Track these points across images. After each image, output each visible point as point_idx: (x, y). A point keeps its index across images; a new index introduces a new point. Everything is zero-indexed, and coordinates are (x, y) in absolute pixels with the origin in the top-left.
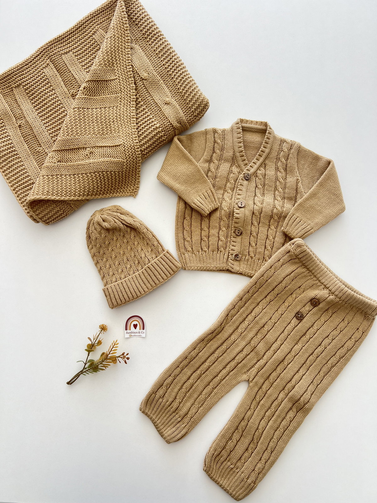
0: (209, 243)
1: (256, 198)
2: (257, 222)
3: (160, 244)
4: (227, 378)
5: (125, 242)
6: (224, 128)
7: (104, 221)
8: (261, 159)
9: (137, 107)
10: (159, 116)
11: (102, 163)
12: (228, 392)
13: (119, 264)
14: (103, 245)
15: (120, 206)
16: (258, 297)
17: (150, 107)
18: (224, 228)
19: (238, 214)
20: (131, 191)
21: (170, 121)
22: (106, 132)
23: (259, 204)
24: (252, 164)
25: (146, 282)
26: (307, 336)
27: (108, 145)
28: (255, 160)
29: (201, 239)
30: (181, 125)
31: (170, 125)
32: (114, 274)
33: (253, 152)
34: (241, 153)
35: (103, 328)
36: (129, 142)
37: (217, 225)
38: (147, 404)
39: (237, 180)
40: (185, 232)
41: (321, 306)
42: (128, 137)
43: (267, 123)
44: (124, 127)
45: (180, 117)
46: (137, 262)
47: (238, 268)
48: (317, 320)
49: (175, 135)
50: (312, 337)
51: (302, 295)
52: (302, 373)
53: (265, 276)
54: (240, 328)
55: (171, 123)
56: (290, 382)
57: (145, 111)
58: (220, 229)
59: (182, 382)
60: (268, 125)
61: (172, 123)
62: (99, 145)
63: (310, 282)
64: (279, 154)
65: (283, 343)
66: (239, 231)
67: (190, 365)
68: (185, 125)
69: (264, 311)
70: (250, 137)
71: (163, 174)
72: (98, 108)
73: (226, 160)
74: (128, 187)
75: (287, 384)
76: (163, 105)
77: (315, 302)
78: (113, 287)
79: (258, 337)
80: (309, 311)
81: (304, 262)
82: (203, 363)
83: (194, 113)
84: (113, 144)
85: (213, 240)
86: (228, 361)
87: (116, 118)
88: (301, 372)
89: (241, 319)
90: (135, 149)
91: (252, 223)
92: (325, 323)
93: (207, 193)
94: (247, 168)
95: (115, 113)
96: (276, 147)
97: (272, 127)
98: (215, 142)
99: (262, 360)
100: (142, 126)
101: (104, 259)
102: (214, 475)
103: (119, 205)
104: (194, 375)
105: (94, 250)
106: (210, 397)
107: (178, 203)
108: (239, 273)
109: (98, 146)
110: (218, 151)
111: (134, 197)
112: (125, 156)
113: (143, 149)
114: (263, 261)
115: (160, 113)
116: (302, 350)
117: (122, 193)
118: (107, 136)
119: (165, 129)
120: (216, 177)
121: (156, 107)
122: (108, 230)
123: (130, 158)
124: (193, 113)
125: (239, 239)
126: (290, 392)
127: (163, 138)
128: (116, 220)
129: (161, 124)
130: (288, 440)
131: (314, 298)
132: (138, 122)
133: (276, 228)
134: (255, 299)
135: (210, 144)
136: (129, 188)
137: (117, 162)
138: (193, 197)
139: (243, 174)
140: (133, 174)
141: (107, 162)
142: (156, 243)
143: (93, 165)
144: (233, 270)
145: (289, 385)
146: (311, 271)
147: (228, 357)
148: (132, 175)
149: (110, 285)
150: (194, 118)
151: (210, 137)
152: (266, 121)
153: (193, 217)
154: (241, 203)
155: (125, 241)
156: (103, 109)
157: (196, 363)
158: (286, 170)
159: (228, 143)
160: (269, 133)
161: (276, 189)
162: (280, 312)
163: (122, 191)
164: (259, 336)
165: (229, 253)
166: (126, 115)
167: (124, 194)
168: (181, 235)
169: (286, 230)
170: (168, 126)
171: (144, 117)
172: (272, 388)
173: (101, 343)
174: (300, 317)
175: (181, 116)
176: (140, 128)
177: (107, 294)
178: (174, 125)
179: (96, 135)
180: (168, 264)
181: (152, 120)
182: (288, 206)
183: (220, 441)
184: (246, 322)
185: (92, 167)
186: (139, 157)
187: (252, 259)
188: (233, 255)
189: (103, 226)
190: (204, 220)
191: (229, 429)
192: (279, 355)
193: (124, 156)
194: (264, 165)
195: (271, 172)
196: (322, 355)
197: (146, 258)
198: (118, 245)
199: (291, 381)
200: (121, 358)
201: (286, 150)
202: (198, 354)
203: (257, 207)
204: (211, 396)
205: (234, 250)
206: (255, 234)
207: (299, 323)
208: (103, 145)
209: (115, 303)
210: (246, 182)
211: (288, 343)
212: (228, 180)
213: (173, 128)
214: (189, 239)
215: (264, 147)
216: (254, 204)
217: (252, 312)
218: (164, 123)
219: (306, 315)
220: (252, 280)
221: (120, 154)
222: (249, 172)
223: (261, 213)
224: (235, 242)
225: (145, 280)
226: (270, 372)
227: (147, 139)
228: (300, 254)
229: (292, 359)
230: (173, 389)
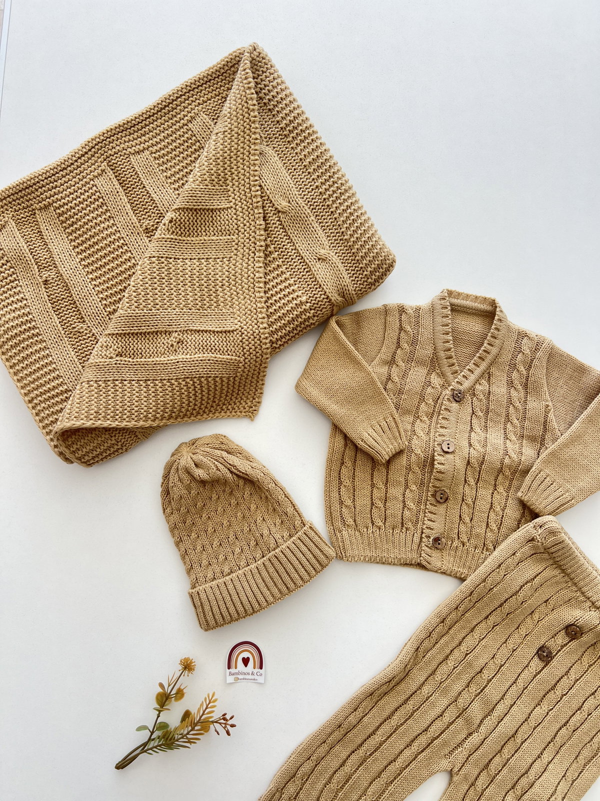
0: (385, 512)
1: (473, 433)
2: (474, 479)
3: (297, 511)
4: (412, 766)
5: (233, 504)
6: (418, 305)
7: (196, 465)
8: (484, 365)
9: (265, 261)
10: (306, 282)
11: (200, 362)
13: (221, 544)
14: (193, 510)
15: (225, 437)
16: (472, 617)
17: (289, 263)
18: (414, 486)
19: (442, 464)
20: (247, 408)
21: (326, 293)
22: (208, 304)
23: (478, 447)
24: (465, 372)
25: (271, 584)
26: (559, 691)
27: (212, 329)
28: (471, 366)
29: (372, 504)
30: (344, 298)
31: (325, 300)
32: (210, 564)
33: (468, 351)
34: (448, 353)
35: (188, 666)
36: (251, 327)
37: (402, 480)
39: (438, 399)
40: (343, 489)
41: (585, 638)
42: (249, 316)
43: (496, 302)
44: (242, 297)
45: (344, 286)
46: (253, 543)
47: (439, 564)
48: (575, 663)
49: (332, 315)
50: (567, 694)
51: (551, 617)
52: (547, 759)
53: (489, 581)
54: (438, 672)
55: (328, 297)
56: (526, 775)
57: (281, 269)
58: (407, 487)
59: (332, 770)
60: (497, 305)
61: (330, 295)
62: (195, 328)
63: (567, 594)
64: (514, 357)
65: (515, 703)
66: (442, 494)
67: (346, 740)
68: (351, 299)
69: (483, 643)
70: (463, 322)
71: (306, 383)
72: (195, 259)
73: (421, 363)
74: (242, 401)
75: (520, 778)
76: (315, 261)
77: (573, 631)
78: (209, 590)
79: (471, 691)
80: (562, 647)
81: (558, 560)
82: (370, 735)
83: (368, 279)
84: (220, 327)
85: (395, 508)
86: (415, 734)
87: (227, 279)
88: (546, 757)
89: (441, 657)
90: (261, 339)
91: (465, 480)
92: (590, 670)
93: (387, 422)
94: (457, 380)
95: (226, 271)
96: (510, 345)
97: (503, 310)
98: (401, 329)
99: (476, 734)
100: (274, 298)
101: (193, 534)
103: (224, 434)
104: (352, 757)
105: (175, 517)
107: (333, 436)
108: (441, 572)
109: (192, 330)
110: (406, 345)
111: (252, 420)
112: (243, 351)
113: (274, 340)
114: (483, 550)
115: (309, 275)
116: (548, 718)
117: (231, 412)
118: (209, 311)
119: (315, 305)
120: (400, 392)
121: (301, 263)
122: (203, 483)
123: (252, 355)
124: (366, 279)
125: (441, 509)
126: (525, 793)
127: (311, 321)
128: (219, 465)
129: (310, 297)
131: (572, 625)
132: (267, 289)
133: (508, 490)
134: (469, 622)
135: (392, 334)
136: (244, 403)
137: (228, 361)
138: (360, 429)
139: (450, 389)
140: (253, 380)
141: (209, 360)
142: (290, 510)
143: (182, 365)
144: (428, 566)
145: (524, 782)
146: (568, 575)
147: (415, 726)
148: (251, 382)
149: (204, 586)
150: (368, 287)
151: (393, 320)
152: (493, 298)
153: (359, 462)
154: (448, 444)
155: (233, 501)
156: (203, 261)
157: (357, 736)
158: (526, 386)
159: (425, 334)
160: (500, 320)
161: (508, 419)
162: (511, 645)
163: (231, 409)
164: (473, 689)
165: (422, 533)
166: (246, 275)
167: (234, 414)
168: (335, 495)
169: (525, 499)
170: (322, 302)
171: (278, 281)
172: (493, 786)
173: (183, 695)
174: (545, 655)
175: (346, 284)
176: (270, 301)
177: (196, 602)
178: (333, 299)
179: (190, 310)
180: (311, 552)
181: (292, 288)
182: (529, 452)
184: (451, 663)
185: (181, 369)
186: (266, 354)
187: (463, 546)
188: (430, 537)
189: (195, 476)
190: (379, 470)
192: (508, 726)
193: (240, 351)
194: (488, 375)
195: (500, 389)
196: (583, 726)
197: (271, 536)
198: (219, 509)
199: (526, 772)
200: (220, 724)
201: (527, 351)
202: (361, 720)
203: (475, 452)
204: (383, 797)
205: (431, 529)
206: (470, 501)
207: (543, 668)
208: (202, 329)
209: (212, 623)
210: (456, 405)
211: (523, 703)
212: (422, 399)
213: (329, 302)
214: (349, 502)
215: (488, 344)
216: (470, 445)
217: (460, 644)
218: (314, 294)
219: (557, 654)
220: (463, 586)
221: (234, 347)
222: (461, 388)
223: (482, 463)
224: (435, 514)
225: (268, 580)
226: (491, 757)
227: (283, 322)
228: (553, 546)
229: (530, 733)
230: (314, 783)
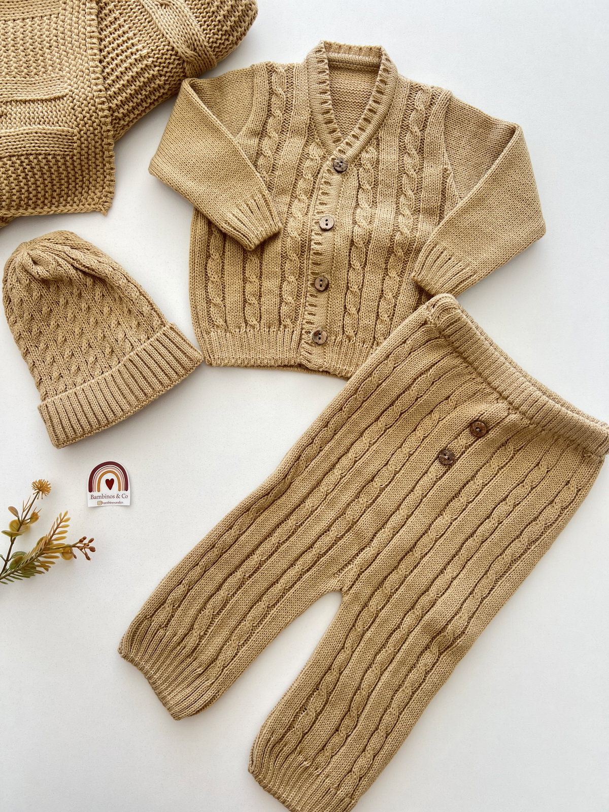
0: (260, 309)
1: (358, 211)
2: (361, 262)
3: (156, 311)
4: (297, 586)
5: (83, 309)
6: (291, 63)
7: (35, 263)
8: (370, 129)
9: (101, 15)
10: (148, 34)
11: (26, 135)
12: (299, 614)
13: (73, 355)
14: (37, 316)
15: (72, 233)
16: (361, 419)
17: (128, 14)
18: (292, 277)
19: (320, 244)
20: (97, 200)
21: (169, 43)
22: (35, 70)
23: (364, 223)
24: (349, 139)
25: (126, 392)
26: (463, 498)
27: (39, 98)
28: (356, 131)
29: (245, 301)
30: (196, 52)
31: (170, 52)
32: (62, 376)
33: (353, 116)
34: (327, 116)
35: (42, 488)
36: (83, 90)
37: (278, 270)
38: (132, 641)
39: (318, 173)
40: (210, 285)
41: (491, 435)
42: (81, 78)
43: (382, 49)
44: (73, 57)
45: (193, 34)
46: (108, 350)
47: (320, 361)
48: (483, 466)
49: (185, 77)
50: (473, 501)
51: (453, 415)
52: (451, 575)
53: (376, 374)
54: (324, 482)
55: (173, 48)
56: (427, 593)
57: (119, 22)
58: (283, 279)
59: (205, 595)
60: (383, 53)
61: (175, 46)
62: (20, 98)
63: (470, 387)
64: (406, 117)
65: (413, 513)
66: (321, 281)
67: (222, 560)
68: (206, 54)
69: (374, 447)
70: (346, 82)
71: (159, 161)
72: (18, 19)
73: (296, 132)
74: (90, 192)
75: (421, 596)
76: (156, 7)
77: (478, 428)
78: (57, 402)
79: (361, 502)
80: (467, 448)
81: (457, 345)
82: (249, 556)
83: (223, 26)
84: (48, 94)
85: (269, 302)
86: (299, 551)
87: (55, 38)
88: (450, 572)
89: (326, 466)
90: (96, 104)
91: (350, 264)
92: (500, 472)
93: (255, 200)
94: (339, 148)
95: (54, 29)
96: (401, 102)
97: (391, 58)
98: (272, 93)
99: (368, 548)
100: (111, 55)
101: (41, 345)
102: (270, 782)
103: (71, 231)
104: (229, 580)
105: (19, 326)
106: (262, 625)
107: (195, 223)
108: (323, 371)
109: (17, 101)
110: (279, 111)
111: (104, 214)
112: (76, 120)
113: (113, 106)
114: (373, 344)
115: (150, 26)
116: (452, 528)
117: (78, 205)
118: (37, 78)
119: (159, 61)
120: (274, 168)
121: (141, 13)
122: (45, 282)
123: (87, 125)
124: (220, 27)
125: (322, 299)
126: (427, 613)
127: (157, 82)
128: (60, 260)
129: (152, 50)
130: (422, 711)
131: (477, 420)
132: (102, 47)
133: (401, 275)
134: (356, 424)
135: (260, 98)
136: (92, 194)
137: (59, 133)
138: (224, 210)
139: (330, 159)
140: (97, 162)
141: (36, 133)
142: (146, 309)
143: (5, 141)
144: (309, 365)
145: (425, 600)
146: (471, 364)
147: (298, 543)
148: (97, 166)
149: (53, 399)
150: (224, 37)
151: (261, 81)
152: (379, 45)
153: (227, 253)
154: (327, 220)
155: (84, 305)
156: (28, 20)
157: (234, 556)
158: (421, 151)
159: (300, 95)
160: (386, 70)
161: (400, 191)
162: (406, 449)
163: (78, 202)
164: (364, 500)
165: (302, 329)
166: (76, 31)
167: (81, 206)
168: (200, 292)
169: (419, 278)
170: (167, 54)
171: (115, 35)
172: (389, 606)
173: (37, 519)
174: (447, 459)
175: (194, 32)
176: (107, 60)
177: (48, 416)
178: (179, 50)
179: (15, 78)
180: (172, 354)
181: (131, 41)
182: (427, 229)
183: (283, 712)
184: (337, 472)
185: (4, 144)
186: (105, 124)
187: (350, 341)
188: (310, 332)
189: (33, 273)
190: (251, 260)
191: (300, 689)
192: (405, 537)
193: (72, 120)
194: (374, 140)
195: (389, 156)
196: (493, 536)
197: (126, 340)
198: (68, 316)
199: (427, 590)
200: (78, 547)
202: (238, 538)
203: (360, 230)
204: (264, 622)
205: (312, 323)
206: (355, 288)
207: (445, 473)
208: (28, 99)
209: (62, 436)
210: (338, 176)
211: (422, 513)
212: (299, 175)
213: (179, 60)
214: (218, 300)
215: (374, 101)
216: (355, 223)
217: (348, 450)
218: (157, 47)
219: (461, 456)
220: (347, 385)
221: (65, 116)
222: (344, 156)
223: (369, 242)
224: (316, 306)
225: (123, 387)
226: (385, 574)
227: (122, 82)
228: (449, 326)
229: (431, 546)
230: (187, 609)
